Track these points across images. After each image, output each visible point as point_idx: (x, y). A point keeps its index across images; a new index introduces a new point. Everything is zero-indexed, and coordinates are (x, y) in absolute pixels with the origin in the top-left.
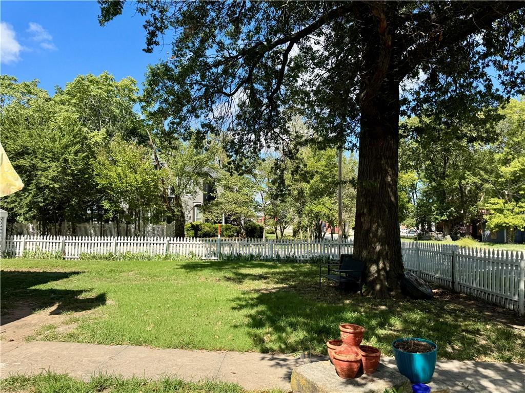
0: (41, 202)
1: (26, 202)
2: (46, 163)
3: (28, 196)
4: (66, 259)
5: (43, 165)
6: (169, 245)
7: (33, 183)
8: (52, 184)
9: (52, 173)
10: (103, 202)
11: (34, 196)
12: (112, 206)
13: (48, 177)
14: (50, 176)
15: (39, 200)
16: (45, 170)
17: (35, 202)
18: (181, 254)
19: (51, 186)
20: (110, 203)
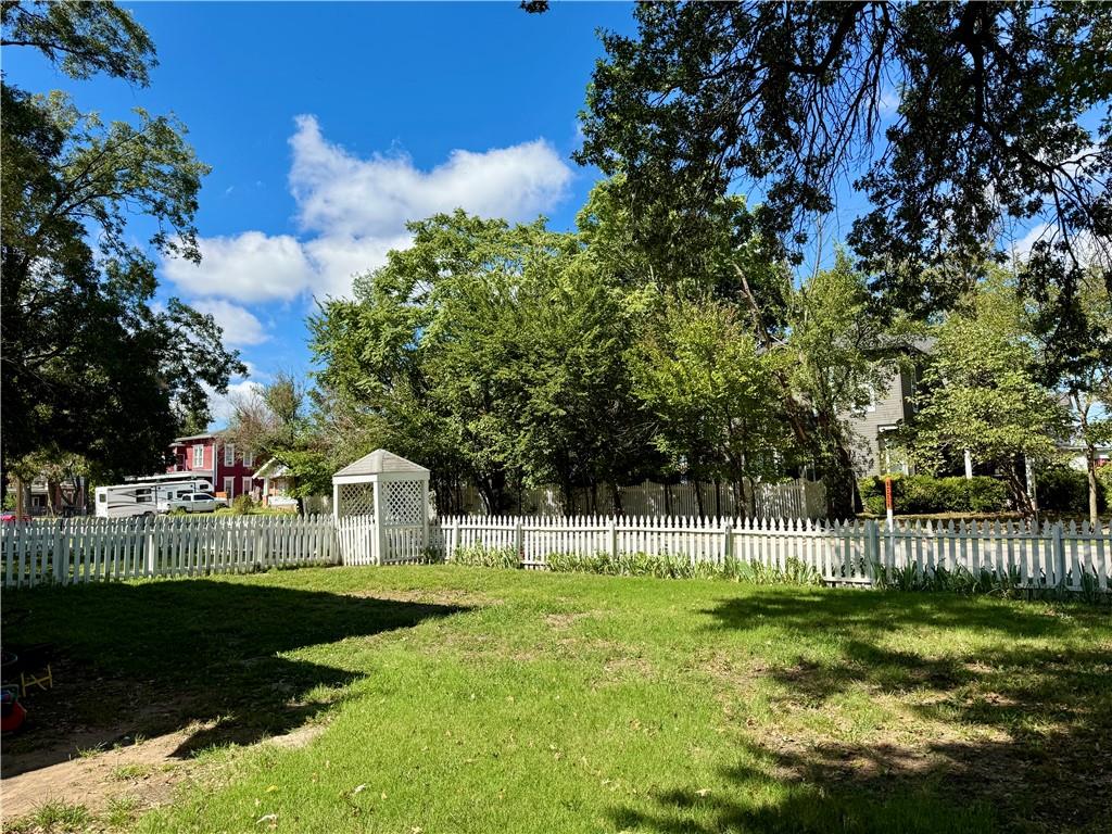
4: (526, 567)
6: (730, 538)
10: (656, 438)
12: (673, 446)
13: (548, 396)
15: (542, 442)
18: (765, 563)
19: (555, 413)
20: (670, 440)
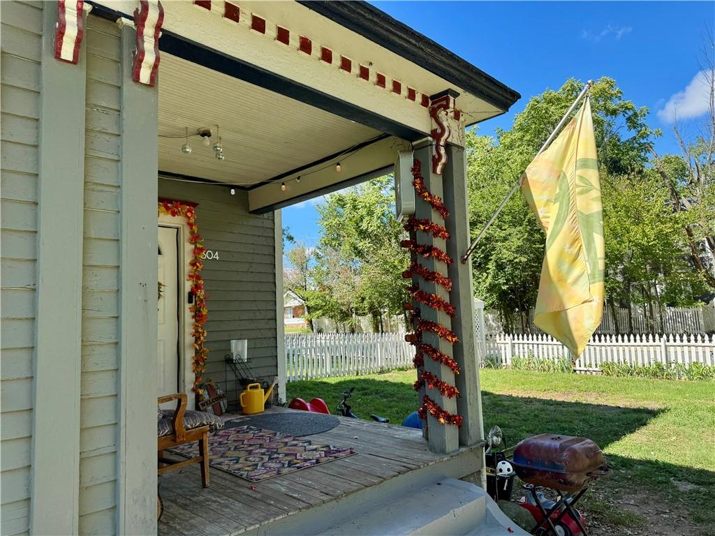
0: (504, 284)
1: (485, 286)
2: (505, 230)
3: (487, 277)
4: (578, 372)
5: (503, 234)
7: (491, 260)
8: (516, 258)
9: (516, 242)
11: (494, 277)
13: (510, 248)
14: (513, 247)
16: (505, 239)
17: (495, 286)
19: (517, 260)
